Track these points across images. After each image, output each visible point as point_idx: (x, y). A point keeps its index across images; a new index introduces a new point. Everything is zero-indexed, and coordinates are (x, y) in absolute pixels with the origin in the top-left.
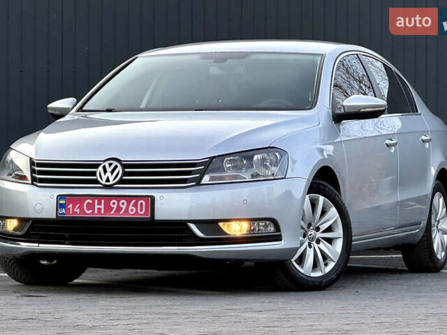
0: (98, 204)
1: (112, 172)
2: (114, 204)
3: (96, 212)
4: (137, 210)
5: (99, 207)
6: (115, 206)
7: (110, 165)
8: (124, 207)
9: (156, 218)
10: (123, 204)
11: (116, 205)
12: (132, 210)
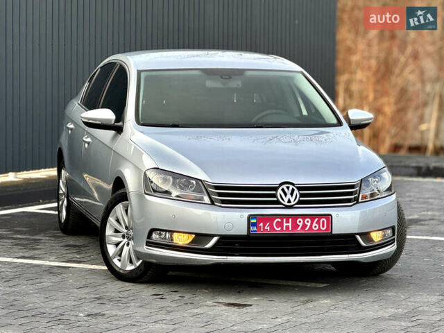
0: (286, 223)
1: (292, 194)
2: (300, 222)
3: (284, 229)
4: (319, 226)
5: (287, 224)
6: (301, 224)
7: (288, 188)
8: (309, 224)
9: (333, 233)
10: (308, 222)
11: (302, 222)
12: (315, 227)
